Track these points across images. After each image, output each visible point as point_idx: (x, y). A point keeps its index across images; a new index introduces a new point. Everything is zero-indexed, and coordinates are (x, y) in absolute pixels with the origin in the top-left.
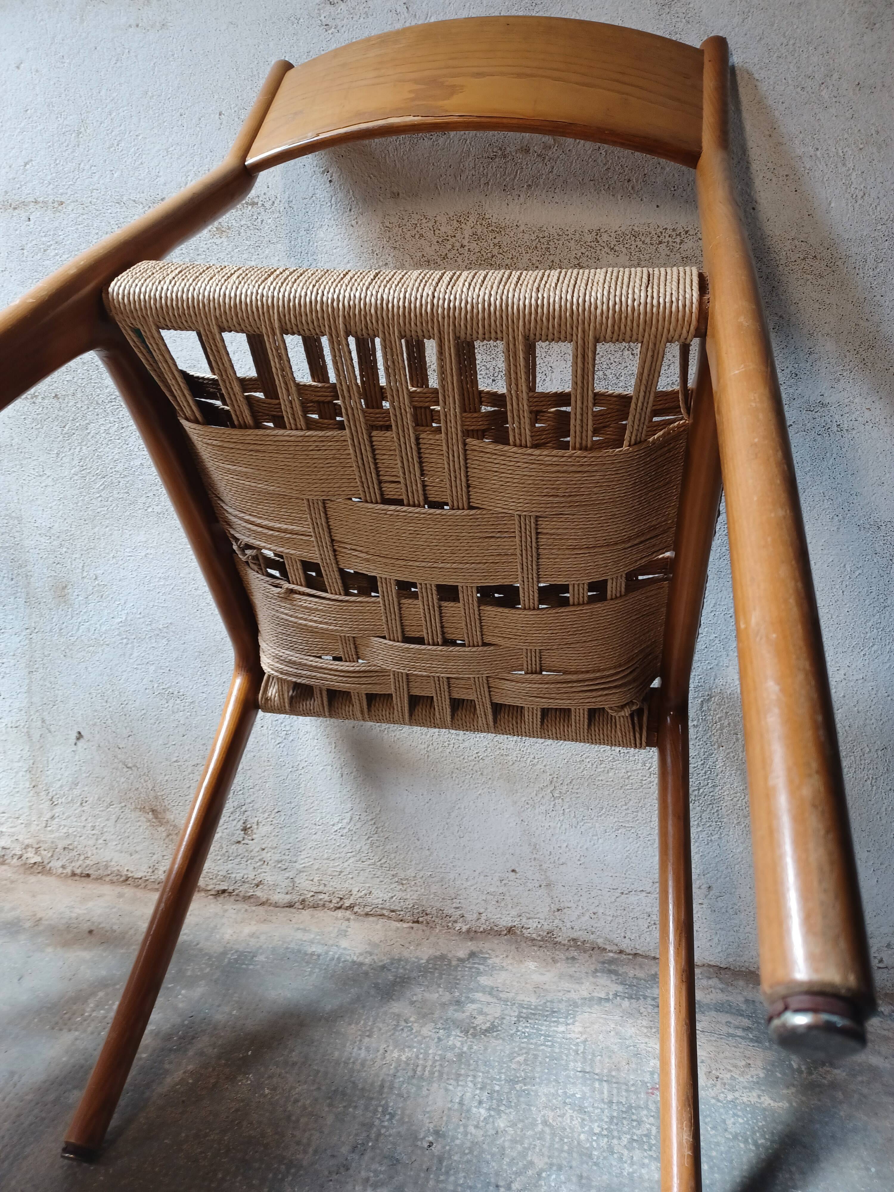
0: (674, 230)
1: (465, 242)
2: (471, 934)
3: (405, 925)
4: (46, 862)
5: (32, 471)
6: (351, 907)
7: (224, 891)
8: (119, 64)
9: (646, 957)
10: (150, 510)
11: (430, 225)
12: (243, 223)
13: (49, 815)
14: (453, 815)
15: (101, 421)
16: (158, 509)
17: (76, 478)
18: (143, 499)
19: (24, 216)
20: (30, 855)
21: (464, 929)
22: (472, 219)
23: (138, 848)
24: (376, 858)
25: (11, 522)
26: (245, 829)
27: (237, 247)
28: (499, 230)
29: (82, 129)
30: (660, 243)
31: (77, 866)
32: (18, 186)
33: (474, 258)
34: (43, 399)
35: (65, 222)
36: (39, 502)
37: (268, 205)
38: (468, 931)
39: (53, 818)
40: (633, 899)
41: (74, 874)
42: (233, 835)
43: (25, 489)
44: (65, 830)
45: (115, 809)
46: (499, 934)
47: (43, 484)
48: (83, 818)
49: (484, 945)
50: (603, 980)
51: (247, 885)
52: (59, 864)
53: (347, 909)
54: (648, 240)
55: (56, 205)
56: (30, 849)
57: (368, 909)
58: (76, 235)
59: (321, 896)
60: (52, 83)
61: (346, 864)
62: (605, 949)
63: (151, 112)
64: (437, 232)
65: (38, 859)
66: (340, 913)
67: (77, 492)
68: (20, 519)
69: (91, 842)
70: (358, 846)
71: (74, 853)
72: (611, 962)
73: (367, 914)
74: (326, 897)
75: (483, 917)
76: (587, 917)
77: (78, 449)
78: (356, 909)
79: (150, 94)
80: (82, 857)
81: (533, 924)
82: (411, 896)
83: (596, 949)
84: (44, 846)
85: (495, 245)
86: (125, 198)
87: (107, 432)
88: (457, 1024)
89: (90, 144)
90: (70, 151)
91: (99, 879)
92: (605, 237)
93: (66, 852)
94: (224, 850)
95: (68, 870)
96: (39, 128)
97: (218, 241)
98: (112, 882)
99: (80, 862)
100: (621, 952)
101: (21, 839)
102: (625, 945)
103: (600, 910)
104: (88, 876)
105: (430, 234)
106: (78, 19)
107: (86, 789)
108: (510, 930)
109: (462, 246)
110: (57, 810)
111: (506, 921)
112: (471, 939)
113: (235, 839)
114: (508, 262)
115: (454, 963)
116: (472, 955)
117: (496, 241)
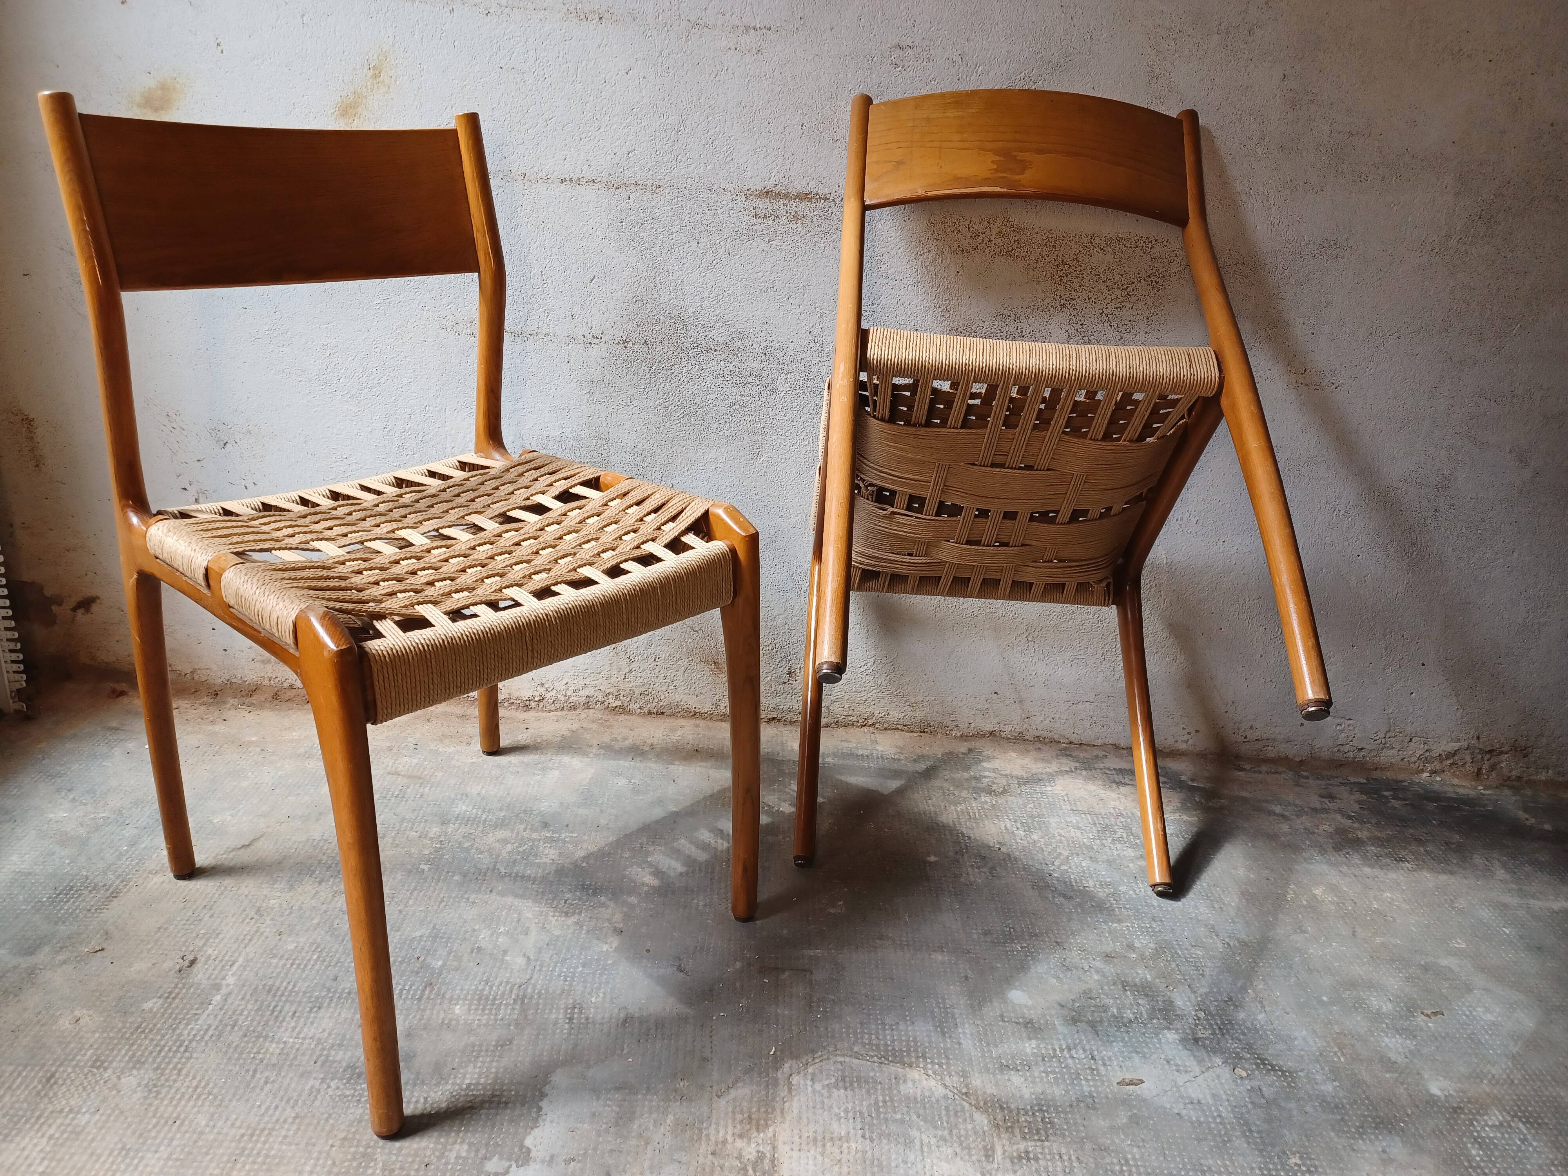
0: (1147, 238)
1: (992, 238)
2: (964, 737)
3: (915, 735)
4: (625, 705)
5: (621, 402)
6: (873, 725)
7: (774, 719)
8: (718, 78)
9: (1089, 745)
10: (721, 433)
11: (966, 223)
12: (815, 213)
13: (627, 670)
14: (952, 656)
15: (684, 364)
16: (727, 433)
17: (659, 408)
18: (716, 425)
19: (625, 195)
20: (610, 701)
21: (959, 734)
22: (998, 222)
23: (702, 691)
24: (894, 689)
25: (600, 442)
26: (789, 673)
27: (809, 232)
28: (1019, 230)
29: (682, 128)
30: (1137, 247)
31: (652, 706)
32: (621, 170)
33: (998, 250)
34: (633, 344)
35: (662, 202)
36: (625, 427)
37: (838, 200)
38: (962, 736)
39: (631, 671)
40: (1081, 706)
41: (650, 713)
42: (780, 677)
43: (614, 415)
44: (641, 680)
45: (684, 663)
46: (984, 736)
47: (630, 413)
48: (657, 671)
49: (977, 744)
50: (1064, 760)
51: (792, 713)
52: (637, 705)
53: (870, 726)
54: (1128, 245)
55: (654, 188)
56: (611, 696)
57: (886, 725)
58: (670, 214)
59: (851, 718)
60: (657, 88)
61: (870, 695)
62: (1059, 742)
63: (743, 118)
64: (971, 229)
65: (619, 703)
66: (865, 729)
67: (660, 419)
68: (607, 440)
69: (664, 689)
70: (880, 682)
71: (649, 697)
72: (1065, 749)
73: (885, 729)
74: (855, 719)
75: (972, 726)
76: (1047, 721)
77: (663, 385)
78: (877, 726)
79: (743, 104)
80: (657, 700)
81: (1008, 728)
82: (919, 714)
83: (1053, 742)
84: (623, 693)
85: (1015, 241)
86: (716, 187)
87: (689, 373)
88: (983, 790)
89: (688, 141)
90: (670, 145)
91: (672, 715)
92: (1097, 240)
93: (642, 697)
94: (773, 689)
95: (646, 710)
96: (643, 124)
97: (794, 226)
98: (683, 717)
99: (655, 704)
100: (1071, 743)
101: (603, 690)
102: (1074, 738)
103: (1057, 716)
104: (663, 713)
105: (965, 231)
106: (684, 38)
107: (659, 648)
108: (992, 733)
109: (990, 241)
110: (634, 666)
111: (989, 727)
112: (966, 741)
113: (782, 680)
114: (1023, 254)
115: (961, 756)
116: (970, 750)
117: (1016, 238)
